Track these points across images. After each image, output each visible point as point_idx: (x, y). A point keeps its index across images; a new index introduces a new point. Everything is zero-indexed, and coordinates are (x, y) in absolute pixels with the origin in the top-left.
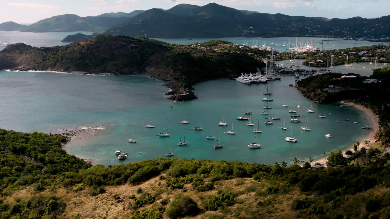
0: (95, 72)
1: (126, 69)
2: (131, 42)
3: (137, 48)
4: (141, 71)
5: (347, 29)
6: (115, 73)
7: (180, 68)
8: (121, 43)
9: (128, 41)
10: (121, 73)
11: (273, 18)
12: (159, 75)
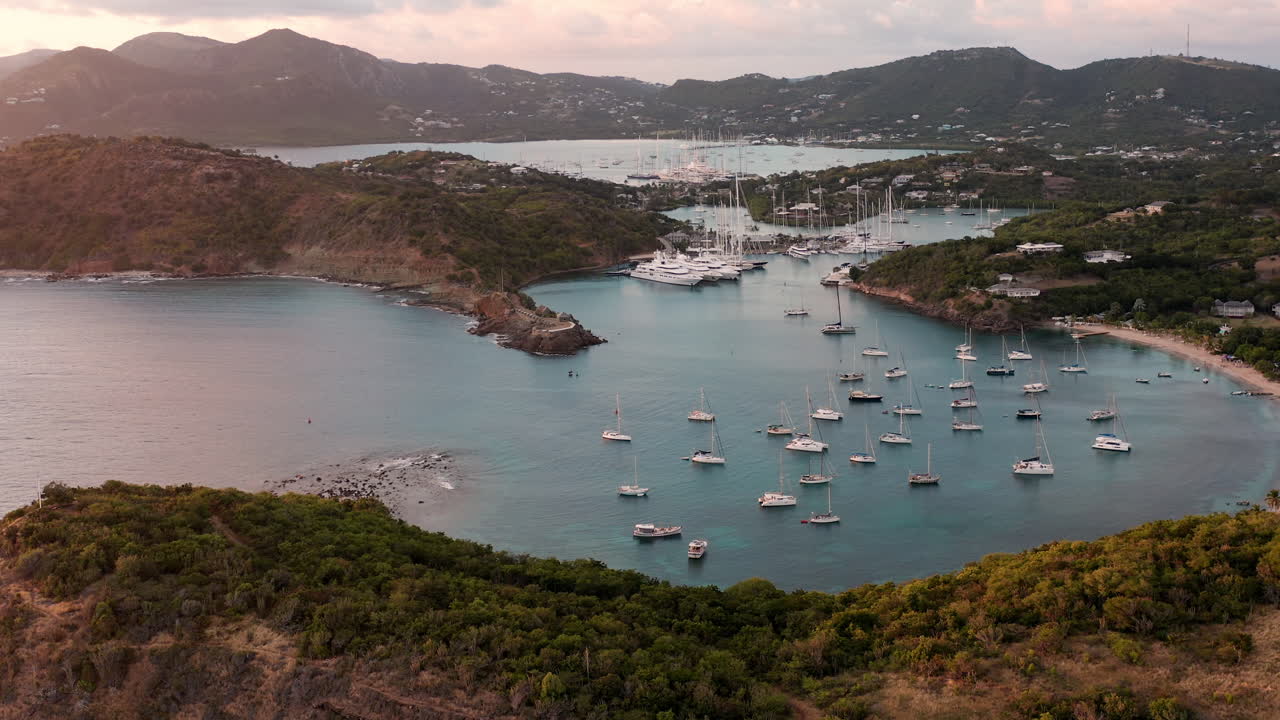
0: (87, 272)
1: (212, 255)
2: (200, 159)
3: (227, 177)
4: (273, 257)
5: (733, 111)
6: (172, 270)
7: (445, 241)
8: (157, 162)
9: (189, 154)
10: (196, 269)
11: (487, 80)
12: (358, 271)
